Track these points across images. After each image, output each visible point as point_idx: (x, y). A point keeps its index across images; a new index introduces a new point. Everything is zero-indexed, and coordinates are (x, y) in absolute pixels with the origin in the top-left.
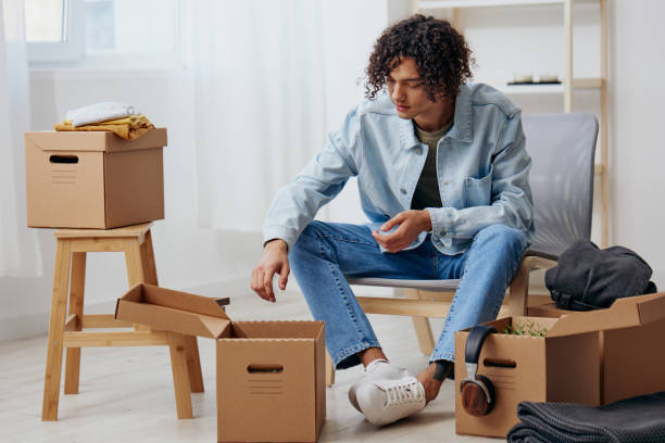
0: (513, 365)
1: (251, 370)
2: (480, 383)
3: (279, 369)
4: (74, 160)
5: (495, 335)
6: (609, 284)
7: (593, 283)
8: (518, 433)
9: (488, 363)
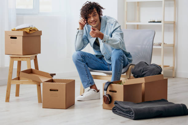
0: (116, 92)
1: (51, 90)
2: (107, 96)
3: (57, 90)
4: (16, 38)
5: (112, 84)
6: (146, 73)
7: (142, 72)
8: (115, 109)
9: (110, 91)
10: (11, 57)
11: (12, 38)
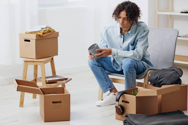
1: (53, 102)
2: (119, 107)
4: (29, 41)
5: (125, 94)
6: (163, 80)
7: (159, 80)
9: (123, 101)
10: (25, 61)
11: (26, 40)
